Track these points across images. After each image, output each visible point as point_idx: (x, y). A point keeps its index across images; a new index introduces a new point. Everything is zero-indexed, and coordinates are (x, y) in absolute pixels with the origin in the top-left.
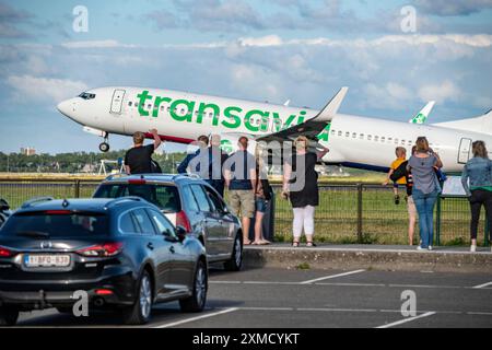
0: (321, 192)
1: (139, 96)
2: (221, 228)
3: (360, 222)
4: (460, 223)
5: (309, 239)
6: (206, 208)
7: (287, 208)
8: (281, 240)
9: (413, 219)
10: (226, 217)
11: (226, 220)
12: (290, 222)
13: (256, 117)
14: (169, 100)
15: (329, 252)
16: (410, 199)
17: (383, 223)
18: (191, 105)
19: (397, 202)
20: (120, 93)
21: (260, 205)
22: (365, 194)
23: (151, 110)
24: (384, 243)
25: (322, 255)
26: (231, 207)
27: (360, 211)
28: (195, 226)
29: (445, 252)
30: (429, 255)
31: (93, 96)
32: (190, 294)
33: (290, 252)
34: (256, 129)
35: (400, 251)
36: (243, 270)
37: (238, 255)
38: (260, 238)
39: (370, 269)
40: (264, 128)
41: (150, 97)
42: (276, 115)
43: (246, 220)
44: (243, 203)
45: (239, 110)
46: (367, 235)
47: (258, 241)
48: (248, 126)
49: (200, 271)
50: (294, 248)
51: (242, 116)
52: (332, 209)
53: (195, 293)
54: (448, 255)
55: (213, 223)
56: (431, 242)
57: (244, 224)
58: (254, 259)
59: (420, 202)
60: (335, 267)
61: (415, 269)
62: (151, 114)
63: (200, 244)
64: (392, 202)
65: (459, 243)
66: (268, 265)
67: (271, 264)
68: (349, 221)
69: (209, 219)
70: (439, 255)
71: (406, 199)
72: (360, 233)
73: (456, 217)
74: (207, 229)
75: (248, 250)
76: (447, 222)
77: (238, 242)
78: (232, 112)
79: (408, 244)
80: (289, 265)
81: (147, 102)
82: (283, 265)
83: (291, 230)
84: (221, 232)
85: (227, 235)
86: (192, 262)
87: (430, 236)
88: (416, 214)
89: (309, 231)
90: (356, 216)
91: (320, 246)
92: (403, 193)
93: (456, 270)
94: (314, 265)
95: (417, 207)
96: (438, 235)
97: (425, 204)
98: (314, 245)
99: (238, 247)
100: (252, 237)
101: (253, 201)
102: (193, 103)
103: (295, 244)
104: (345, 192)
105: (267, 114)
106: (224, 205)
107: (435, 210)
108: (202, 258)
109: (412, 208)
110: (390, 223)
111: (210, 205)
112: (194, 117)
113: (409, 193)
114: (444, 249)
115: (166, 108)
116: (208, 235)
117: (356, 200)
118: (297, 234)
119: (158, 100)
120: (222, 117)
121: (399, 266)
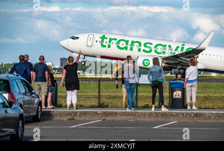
0: (81, 82)
1: (101, 38)
2: (31, 101)
3: (99, 97)
4: (147, 97)
5: (74, 106)
6: (23, 91)
7: (64, 91)
8: (61, 106)
9: (125, 96)
10: (33, 95)
11: (33, 97)
12: (65, 97)
13: (160, 47)
14: (116, 39)
15: (84, 112)
16: (123, 86)
17: (110, 97)
18: (127, 42)
19: (117, 87)
20: (92, 37)
21: (50, 89)
22: (102, 83)
23: (107, 45)
24: (111, 107)
25: (81, 113)
26: (36, 91)
27: (99, 92)
28: (18, 100)
29: (140, 111)
30: (132, 113)
31: (78, 38)
32: (15, 133)
33: (65, 112)
34: (160, 53)
35: (118, 111)
36: (42, 121)
37: (40, 113)
38: (50, 105)
39: (104, 120)
40: (164, 53)
41: (106, 38)
42: (170, 46)
43: (43, 97)
44: (42, 88)
45: (151, 44)
46: (103, 103)
47: (49, 106)
48: (156, 51)
49: (21, 122)
50: (67, 110)
51: (152, 47)
52: (86, 90)
53: (18, 132)
54: (141, 112)
55: (27, 98)
56: (133, 106)
57: (43, 98)
58: (47, 116)
59: (128, 87)
60: (87, 119)
61: (126, 119)
62: (107, 47)
63: (21, 109)
64: (115, 87)
65: (147, 107)
66: (54, 118)
67: (56, 118)
68: (94, 97)
69: (25, 96)
70: (137, 113)
71: (121, 86)
72: (99, 102)
73: (145, 94)
74: (24, 101)
75: (44, 111)
76: (141, 96)
77: (40, 107)
78: (147, 45)
79: (122, 107)
80: (65, 119)
81: (105, 40)
82: (62, 118)
83: (66, 101)
84: (31, 103)
85: (34, 104)
86: (16, 118)
87: (133, 104)
88: (126, 93)
89: (75, 102)
90: (97, 94)
91: (80, 109)
92: (120, 83)
93: (145, 120)
94: (77, 118)
95: (127, 90)
96: (137, 103)
97: (131, 88)
98: (77, 109)
99: (39, 110)
100: (46, 105)
101: (47, 87)
102: (128, 41)
103: (68, 108)
104: (92, 82)
105: (165, 46)
106: (32, 89)
107: (135, 91)
108: (21, 115)
109: (124, 90)
110: (114, 97)
111: (25, 89)
112: (129, 48)
113: (123, 83)
114: (139, 110)
115: (114, 44)
116: (24, 104)
117: (97, 86)
118: (69, 103)
119: (111, 40)
120: (143, 48)
121: (119, 118)
